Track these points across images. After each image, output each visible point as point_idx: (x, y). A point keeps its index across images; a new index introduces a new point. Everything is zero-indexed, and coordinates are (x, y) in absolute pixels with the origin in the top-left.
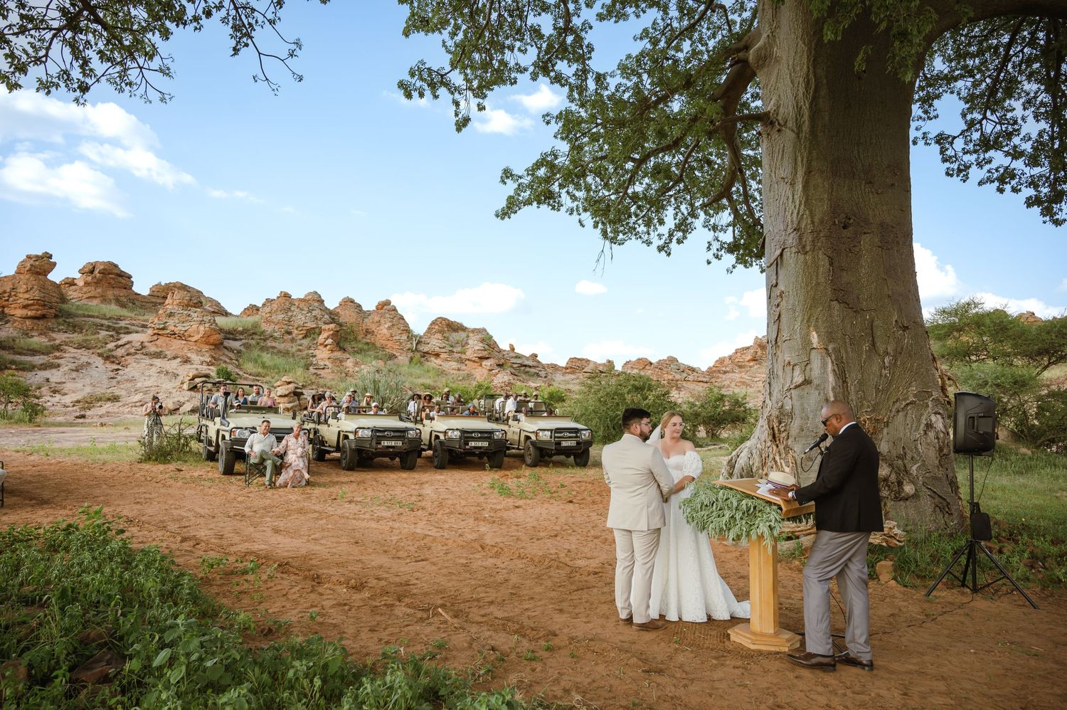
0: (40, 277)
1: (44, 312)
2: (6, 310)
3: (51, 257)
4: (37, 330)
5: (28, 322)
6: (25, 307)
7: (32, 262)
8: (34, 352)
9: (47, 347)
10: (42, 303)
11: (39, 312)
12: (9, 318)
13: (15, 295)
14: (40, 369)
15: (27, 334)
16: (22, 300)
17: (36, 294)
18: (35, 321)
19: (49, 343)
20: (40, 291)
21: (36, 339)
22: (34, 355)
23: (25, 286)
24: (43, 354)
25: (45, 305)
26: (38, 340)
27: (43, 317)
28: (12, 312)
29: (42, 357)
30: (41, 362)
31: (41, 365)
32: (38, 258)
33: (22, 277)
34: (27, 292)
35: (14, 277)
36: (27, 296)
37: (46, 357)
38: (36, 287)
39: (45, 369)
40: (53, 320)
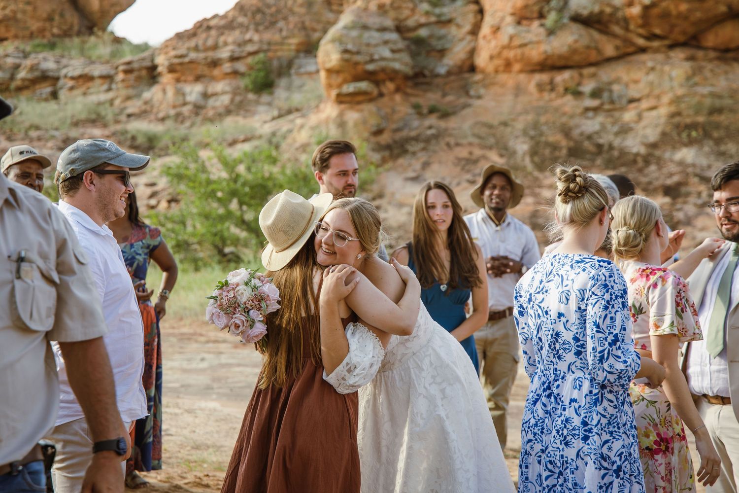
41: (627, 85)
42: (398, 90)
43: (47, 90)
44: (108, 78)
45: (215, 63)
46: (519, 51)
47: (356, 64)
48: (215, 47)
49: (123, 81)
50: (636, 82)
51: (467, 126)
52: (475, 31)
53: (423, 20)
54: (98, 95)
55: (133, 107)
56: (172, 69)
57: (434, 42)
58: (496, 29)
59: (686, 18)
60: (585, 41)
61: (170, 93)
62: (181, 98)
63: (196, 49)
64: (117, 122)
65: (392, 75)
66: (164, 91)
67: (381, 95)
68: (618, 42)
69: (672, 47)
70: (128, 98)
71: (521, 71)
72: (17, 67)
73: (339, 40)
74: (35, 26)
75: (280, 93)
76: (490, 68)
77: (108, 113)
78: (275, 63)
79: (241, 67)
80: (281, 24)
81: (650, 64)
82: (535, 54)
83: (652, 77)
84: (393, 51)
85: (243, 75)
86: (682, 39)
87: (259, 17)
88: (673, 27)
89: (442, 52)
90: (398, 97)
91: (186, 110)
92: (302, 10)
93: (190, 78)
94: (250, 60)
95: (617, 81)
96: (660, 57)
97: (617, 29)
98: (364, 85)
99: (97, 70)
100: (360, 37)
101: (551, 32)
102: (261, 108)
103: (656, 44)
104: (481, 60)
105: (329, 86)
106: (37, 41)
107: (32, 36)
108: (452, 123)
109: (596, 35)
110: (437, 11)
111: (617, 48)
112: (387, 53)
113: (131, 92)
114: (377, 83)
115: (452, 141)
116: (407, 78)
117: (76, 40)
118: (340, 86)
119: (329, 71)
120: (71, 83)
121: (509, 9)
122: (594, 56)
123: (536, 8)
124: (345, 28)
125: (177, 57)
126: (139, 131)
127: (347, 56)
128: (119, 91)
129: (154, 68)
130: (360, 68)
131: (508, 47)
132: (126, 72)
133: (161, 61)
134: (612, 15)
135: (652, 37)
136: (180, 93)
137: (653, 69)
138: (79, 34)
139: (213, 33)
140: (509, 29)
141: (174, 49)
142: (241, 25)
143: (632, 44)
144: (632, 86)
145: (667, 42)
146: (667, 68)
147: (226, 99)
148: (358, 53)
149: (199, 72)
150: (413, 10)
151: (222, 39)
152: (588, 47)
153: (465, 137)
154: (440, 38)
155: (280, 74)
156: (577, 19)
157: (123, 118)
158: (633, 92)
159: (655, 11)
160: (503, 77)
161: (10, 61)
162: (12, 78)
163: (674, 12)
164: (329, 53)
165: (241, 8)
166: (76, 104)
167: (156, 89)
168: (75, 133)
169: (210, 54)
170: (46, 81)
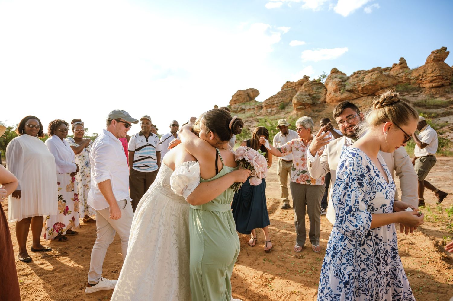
0: (440, 62)
1: (443, 82)
2: (421, 86)
3: (446, 49)
4: (439, 94)
5: (433, 90)
6: (431, 81)
7: (435, 55)
8: (437, 106)
9: (445, 103)
10: (441, 77)
11: (440, 83)
12: (423, 89)
13: (426, 76)
14: (442, 116)
15: (433, 97)
16: (429, 78)
17: (437, 73)
18: (438, 89)
19: (447, 101)
20: (440, 70)
21: (438, 99)
22: (438, 108)
23: (431, 70)
24: (443, 107)
25: (443, 78)
26: (440, 100)
27: (442, 86)
28: (424, 86)
29: (443, 109)
30: (442, 112)
31: (442, 113)
32: (438, 51)
33: (429, 65)
34: (432, 72)
35: (425, 66)
36: (432, 75)
37: (445, 109)
38: (437, 68)
39: (445, 116)
40: (449, 87)
41: (359, 104)
42: (309, 107)
43: (243, 112)
44: (254, 109)
45: (273, 104)
46: (335, 98)
47: (300, 102)
48: (273, 101)
49: (256, 109)
50: (361, 103)
51: (324, 114)
52: (325, 94)
53: (314, 93)
54: (252, 112)
55: (258, 114)
56: (265, 106)
57: (317, 97)
58: (330, 94)
59: (371, 89)
60: (349, 95)
63: (270, 102)
64: (255, 117)
65: (308, 104)
66: (264, 110)
67: (306, 108)
68: (357, 95)
69: (368, 96)
70: (257, 112)
71: (335, 102)
72: (238, 108)
73: (297, 98)
74: (241, 100)
75: (286, 109)
76: (329, 102)
77: (253, 115)
78: (285, 104)
79: (278, 105)
80: (286, 96)
81: (364, 99)
82: (338, 98)
83: (364, 102)
84: (308, 99)
85: (279, 106)
86: (371, 94)
87: (282, 95)
88: (368, 91)
89: (319, 99)
90: (309, 109)
91: (268, 114)
92: (291, 93)
93: (269, 108)
94: (280, 103)
95: (357, 103)
96: (366, 98)
97: (356, 92)
98: (302, 106)
99: (252, 107)
100: (301, 97)
101: (342, 94)
102: (282, 113)
103: (365, 95)
104: (327, 100)
105: (295, 107)
106: (242, 103)
107: (241, 102)
108: (321, 113)
109: (352, 94)
110: (317, 91)
111: (356, 96)
112: (306, 100)
113: (258, 111)
114: (305, 106)
115: (321, 117)
116: (311, 105)
117: (248, 102)
118: (297, 107)
119: (295, 104)
120: (247, 110)
121: (333, 89)
122: (351, 98)
123: (338, 89)
124: (298, 95)
125: (266, 104)
126: (259, 118)
127: (298, 101)
128: (256, 111)
129: (262, 106)
130: (301, 103)
131: (333, 97)
132: (257, 107)
133: (263, 105)
134: (355, 90)
135: (365, 94)
136: (267, 111)
137: (364, 100)
138: (249, 101)
139: (273, 99)
140: (333, 94)
141: (266, 102)
142: (279, 97)
143: (360, 95)
144: (360, 104)
145: (367, 95)
146: (367, 100)
147: (275, 111)
148: (301, 100)
149: (270, 106)
150: (312, 91)
151: (275, 100)
152: (350, 96)
153: (324, 116)
154: (318, 96)
155: (286, 106)
156: (347, 91)
158: (360, 105)
159: (365, 88)
160: (332, 103)
161: (237, 107)
162: (237, 110)
163: (369, 88)
164: (295, 101)
165: (278, 93)
166: (248, 114)
167: (262, 110)
168: (247, 119)
169: (273, 103)
170: (243, 110)
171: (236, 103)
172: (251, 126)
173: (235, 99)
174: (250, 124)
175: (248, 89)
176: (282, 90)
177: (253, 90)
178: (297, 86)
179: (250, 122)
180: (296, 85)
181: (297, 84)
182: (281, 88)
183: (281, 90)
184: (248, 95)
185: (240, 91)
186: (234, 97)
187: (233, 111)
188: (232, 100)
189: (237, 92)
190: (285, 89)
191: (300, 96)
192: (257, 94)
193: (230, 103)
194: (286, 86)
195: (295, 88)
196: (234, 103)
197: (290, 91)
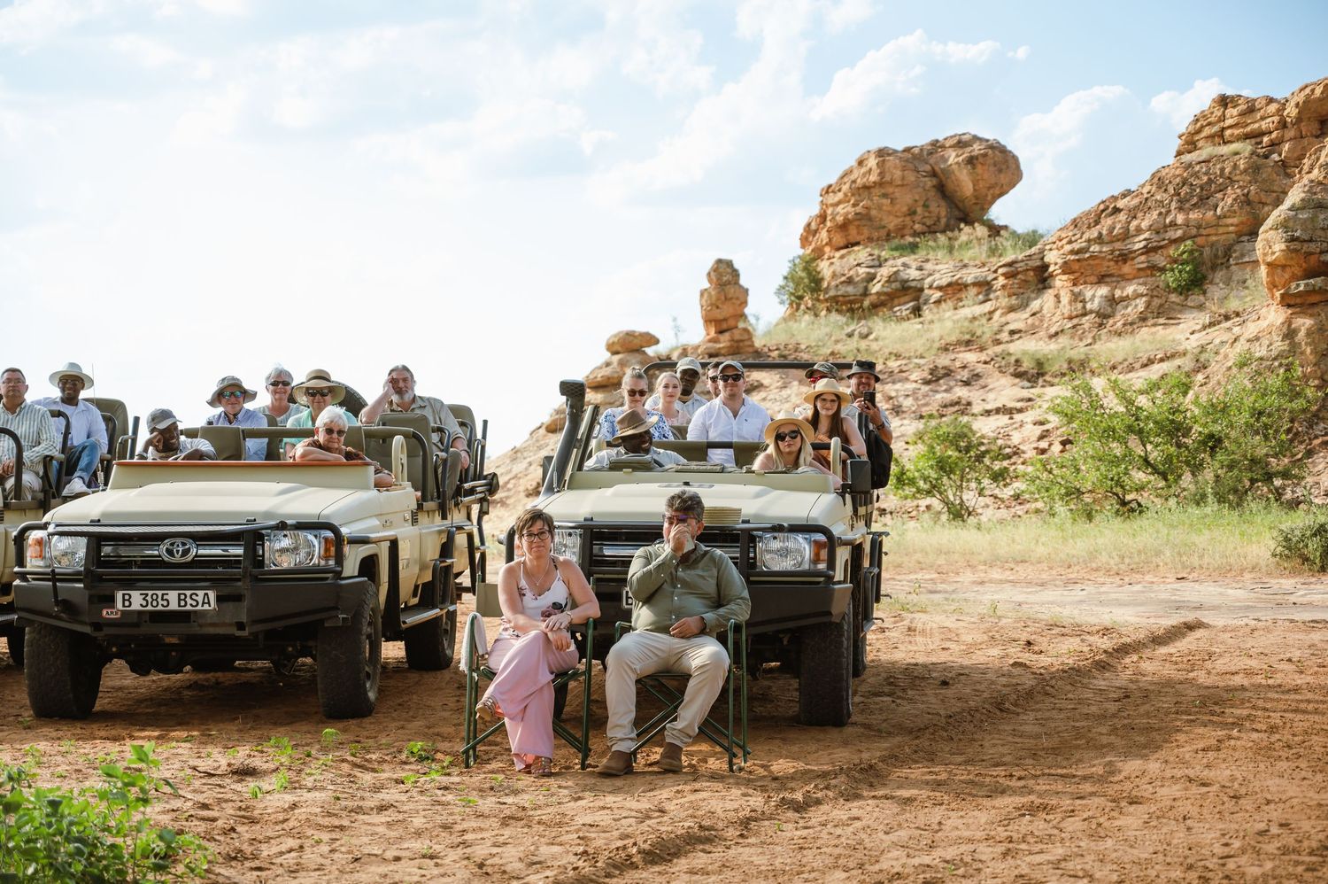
43: (906, 305)
44: (985, 286)
45: (1124, 257)
47: (1309, 254)
48: (1126, 236)
49: (1004, 287)
54: (972, 308)
55: (1018, 320)
56: (1067, 268)
61: (1065, 299)
62: (1080, 305)
63: (1099, 240)
64: (998, 342)
66: (1058, 298)
70: (1012, 309)
72: (871, 278)
73: (1285, 225)
74: (892, 223)
75: (1216, 291)
77: (986, 330)
78: (1207, 251)
79: (1159, 259)
80: (1216, 199)
85: (1163, 270)
87: (1183, 191)
91: (1087, 321)
93: (1093, 279)
94: (1174, 250)
98: (1319, 282)
99: (970, 276)
100: (1313, 219)
102: (1190, 315)
105: (1273, 286)
106: (896, 242)
107: (888, 237)
113: (1014, 301)
117: (942, 238)
118: (1287, 284)
119: (1272, 266)
120: (938, 294)
124: (1293, 208)
125: (1072, 252)
126: (1025, 353)
127: (1293, 246)
128: (1001, 300)
129: (1046, 267)
130: (1313, 260)
132: (1006, 275)
133: (1053, 258)
136: (1077, 297)
138: (947, 230)
139: (1122, 217)
141: (1070, 242)
142: (1161, 203)
147: (1141, 304)
148: (1311, 241)
149: (1103, 270)
151: (1134, 224)
155: (1214, 268)
157: (1004, 336)
161: (862, 271)
162: (866, 293)
164: (1270, 243)
165: (1159, 180)
166: (945, 321)
167: (1049, 296)
168: (944, 361)
169: (1118, 245)
170: (907, 295)
171: (850, 245)
172: (976, 409)
173: (844, 210)
174: (961, 392)
175: (935, 143)
176: (1187, 158)
177: (977, 148)
178: (1291, 133)
179: (965, 375)
180: (1283, 125)
181: (1291, 111)
182: (1176, 144)
183: (1179, 153)
184: (943, 187)
185: (882, 153)
186: (832, 199)
187: (835, 299)
188: (822, 218)
189: (861, 163)
190: (1206, 151)
191: (1303, 216)
192: (1003, 178)
193: (804, 241)
194: (1216, 129)
195: (1273, 144)
196: (839, 239)
197: (1242, 165)
